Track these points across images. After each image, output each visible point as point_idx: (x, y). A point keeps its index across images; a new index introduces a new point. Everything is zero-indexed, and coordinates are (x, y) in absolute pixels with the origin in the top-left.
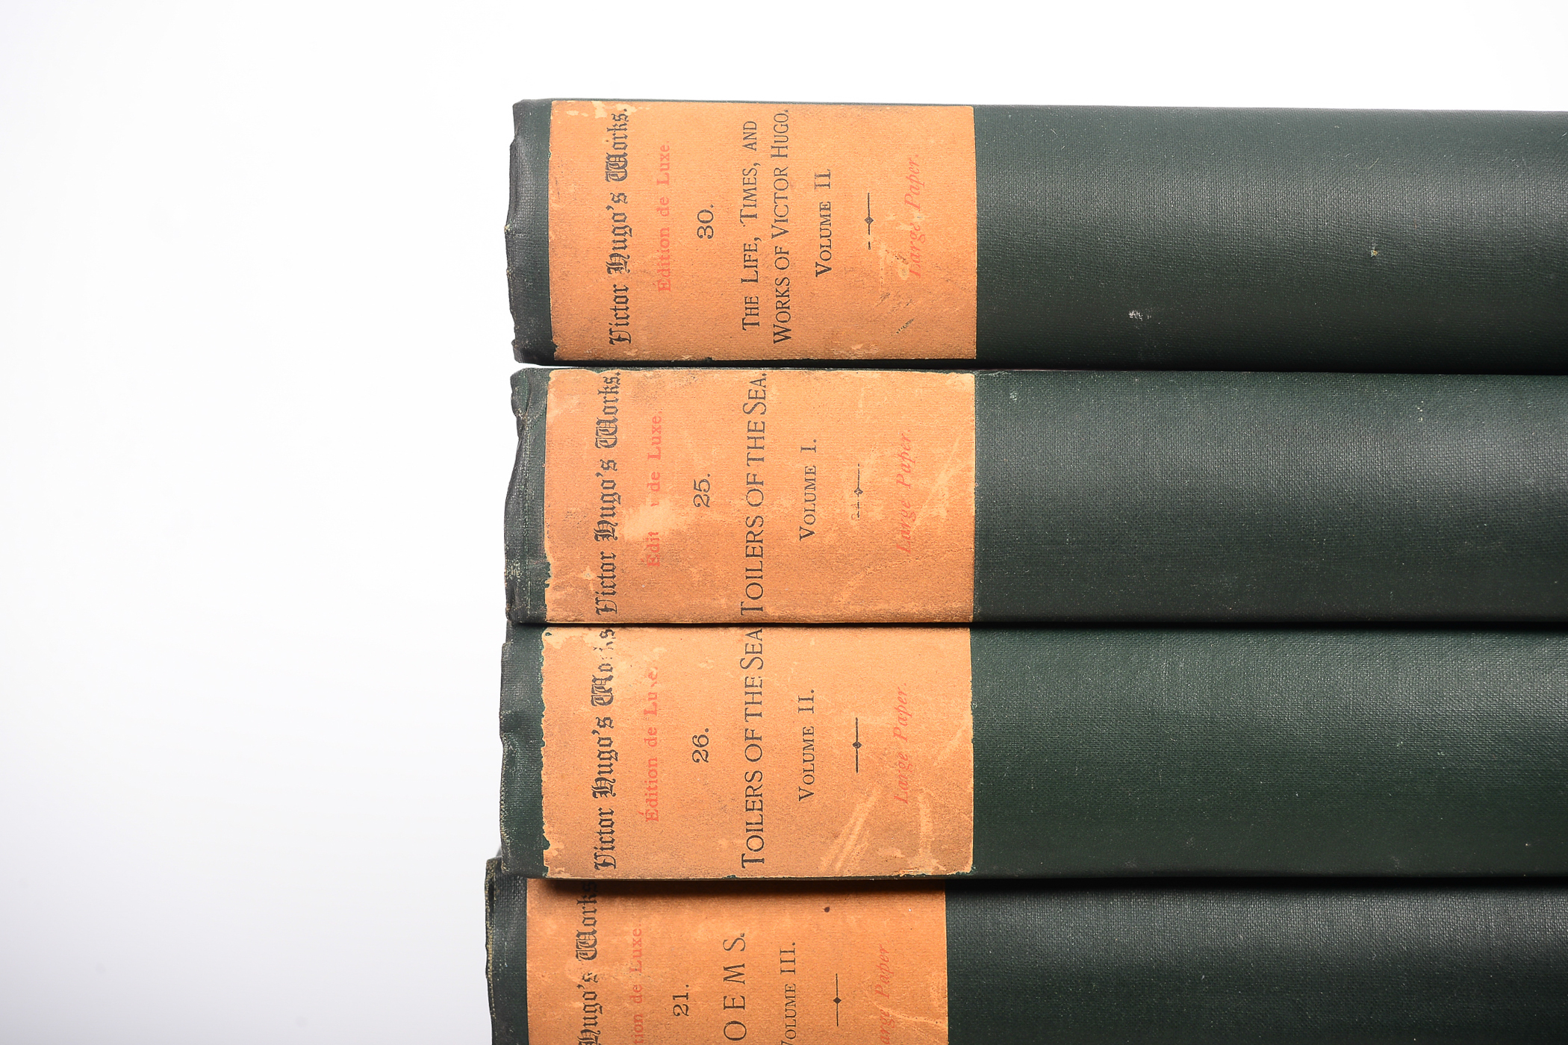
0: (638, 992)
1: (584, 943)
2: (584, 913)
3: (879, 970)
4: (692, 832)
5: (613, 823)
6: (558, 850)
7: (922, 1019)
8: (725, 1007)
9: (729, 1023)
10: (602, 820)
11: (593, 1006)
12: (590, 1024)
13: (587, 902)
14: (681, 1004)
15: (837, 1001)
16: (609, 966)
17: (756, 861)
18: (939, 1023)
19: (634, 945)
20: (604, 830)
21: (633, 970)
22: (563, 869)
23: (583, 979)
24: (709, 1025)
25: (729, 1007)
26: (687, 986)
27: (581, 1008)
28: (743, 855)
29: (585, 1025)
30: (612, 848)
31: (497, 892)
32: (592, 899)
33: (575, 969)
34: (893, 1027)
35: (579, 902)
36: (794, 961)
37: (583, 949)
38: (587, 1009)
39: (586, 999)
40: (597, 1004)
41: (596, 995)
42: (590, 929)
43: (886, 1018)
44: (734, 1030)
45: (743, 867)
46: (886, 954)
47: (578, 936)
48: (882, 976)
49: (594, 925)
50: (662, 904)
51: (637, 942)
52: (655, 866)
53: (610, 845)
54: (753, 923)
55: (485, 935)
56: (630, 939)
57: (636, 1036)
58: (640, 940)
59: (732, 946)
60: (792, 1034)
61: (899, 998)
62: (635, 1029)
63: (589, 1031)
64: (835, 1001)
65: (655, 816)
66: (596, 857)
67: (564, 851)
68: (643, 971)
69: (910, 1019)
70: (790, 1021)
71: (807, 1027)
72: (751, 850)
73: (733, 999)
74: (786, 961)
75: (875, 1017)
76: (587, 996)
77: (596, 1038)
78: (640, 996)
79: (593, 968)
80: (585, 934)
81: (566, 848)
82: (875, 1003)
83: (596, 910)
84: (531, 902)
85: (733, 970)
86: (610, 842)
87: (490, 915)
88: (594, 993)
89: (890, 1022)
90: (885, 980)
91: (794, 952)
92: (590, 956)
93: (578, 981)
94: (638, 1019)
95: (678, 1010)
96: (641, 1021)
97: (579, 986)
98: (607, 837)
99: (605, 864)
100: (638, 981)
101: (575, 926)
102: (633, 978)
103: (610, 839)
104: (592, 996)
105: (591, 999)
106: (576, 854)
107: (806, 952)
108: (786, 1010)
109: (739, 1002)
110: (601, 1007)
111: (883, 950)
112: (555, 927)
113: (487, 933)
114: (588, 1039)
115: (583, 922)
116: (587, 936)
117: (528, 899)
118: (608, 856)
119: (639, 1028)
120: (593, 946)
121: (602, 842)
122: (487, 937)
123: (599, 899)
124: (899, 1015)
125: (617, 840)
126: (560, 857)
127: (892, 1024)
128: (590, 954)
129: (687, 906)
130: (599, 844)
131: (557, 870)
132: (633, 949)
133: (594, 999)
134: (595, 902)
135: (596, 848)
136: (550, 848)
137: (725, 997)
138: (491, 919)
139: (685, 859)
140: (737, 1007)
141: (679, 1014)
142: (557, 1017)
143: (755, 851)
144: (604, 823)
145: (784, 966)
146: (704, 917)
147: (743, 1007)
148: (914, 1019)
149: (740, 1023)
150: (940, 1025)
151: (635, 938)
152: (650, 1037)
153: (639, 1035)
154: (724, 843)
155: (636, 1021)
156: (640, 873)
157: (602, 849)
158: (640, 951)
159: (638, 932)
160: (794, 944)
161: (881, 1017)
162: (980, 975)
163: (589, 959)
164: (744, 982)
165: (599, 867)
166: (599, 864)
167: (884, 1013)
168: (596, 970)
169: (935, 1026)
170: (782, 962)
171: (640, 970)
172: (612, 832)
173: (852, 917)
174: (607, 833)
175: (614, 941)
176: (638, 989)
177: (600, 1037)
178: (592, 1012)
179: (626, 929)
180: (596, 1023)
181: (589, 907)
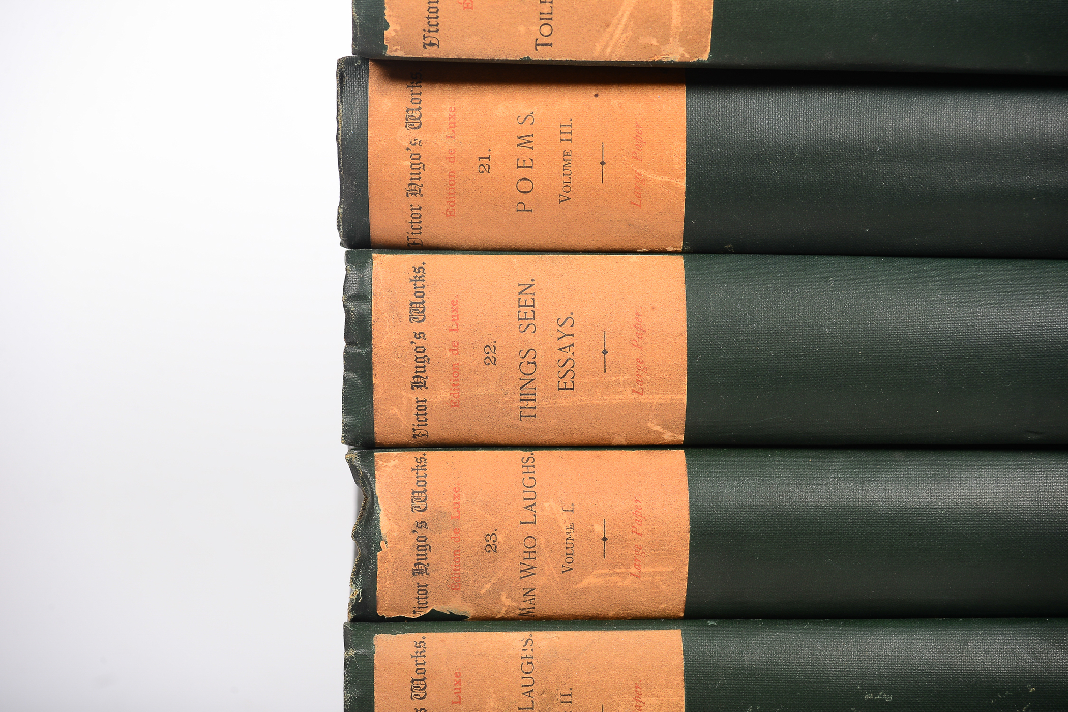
0: (452, 154)
1: (412, 116)
2: (412, 95)
3: (635, 140)
4: (498, 19)
5: (438, 10)
6: (395, 31)
7: (666, 179)
8: (518, 167)
9: (521, 180)
10: (430, 7)
11: (418, 164)
12: (415, 179)
13: (415, 87)
14: (485, 165)
15: (603, 163)
16: (430, 134)
17: (546, 45)
18: (679, 182)
19: (450, 118)
20: (431, 15)
21: (448, 137)
22: (399, 48)
23: (411, 143)
24: (505, 180)
25: (521, 167)
26: (490, 150)
27: (408, 165)
28: (537, 39)
29: (411, 179)
30: (437, 31)
31: (345, 79)
32: (418, 85)
33: (404, 136)
34: (644, 185)
35: (408, 87)
36: (571, 133)
37: (411, 121)
38: (414, 166)
39: (413, 159)
40: (421, 163)
41: (420, 156)
42: (417, 106)
43: (639, 177)
44: (524, 185)
45: (536, 50)
46: (640, 129)
47: (407, 111)
48: (637, 145)
49: (419, 103)
50: (472, 89)
51: (452, 117)
52: (469, 47)
53: (435, 28)
54: (540, 104)
55: (336, 110)
56: (446, 114)
57: (450, 188)
58: (454, 115)
59: (524, 121)
60: (568, 189)
61: (649, 162)
62: (449, 183)
63: (414, 184)
64: (601, 163)
65: (470, 5)
66: (424, 37)
67: (400, 32)
68: (456, 138)
69: (657, 178)
70: (566, 179)
71: (580, 184)
72: (543, 35)
73: (524, 161)
74: (565, 133)
75: (631, 177)
76: (414, 157)
77: (420, 190)
78: (454, 157)
79: (418, 135)
80: (413, 110)
81: (401, 29)
82: (631, 166)
83: (421, 93)
84: (371, 86)
85: (525, 138)
86: (435, 26)
87: (341, 95)
88: (419, 154)
89: (641, 181)
90: (639, 147)
91: (571, 126)
92: (416, 126)
93: (407, 145)
94: (451, 175)
95: (482, 169)
96: (454, 176)
97: (408, 149)
98: (433, 22)
99: (431, 44)
100: (453, 145)
101: (405, 104)
102: (448, 143)
103: (436, 24)
104: (417, 157)
105: (417, 159)
106: (409, 35)
107: (580, 126)
108: (564, 170)
109: (529, 163)
110: (424, 166)
111: (638, 125)
112: (390, 104)
113: (337, 109)
114: (413, 190)
115: (411, 101)
116: (414, 111)
117: (369, 84)
118: (433, 37)
119: (452, 182)
120: (419, 119)
121: (430, 25)
122: (338, 111)
123: (423, 85)
124: (649, 176)
125: (440, 24)
126: (397, 37)
127: (644, 182)
128: (416, 125)
129: (490, 91)
130: (427, 27)
131: (394, 48)
132: (448, 122)
133: (419, 159)
134: (420, 87)
135: (424, 30)
136: (390, 28)
137: (518, 160)
138: (341, 98)
139: (493, 42)
140: (527, 167)
141: (483, 172)
142: (390, 173)
143: (546, 36)
144: (431, 10)
145: (564, 137)
146: (503, 99)
147: (532, 167)
148: (660, 179)
149: (529, 180)
150: (680, 183)
151: (451, 113)
152: (461, 190)
153: (452, 188)
154: (522, 29)
155: (450, 176)
156: (458, 53)
157: (429, 31)
158: (454, 123)
159: (453, 109)
160: (571, 120)
161: (636, 176)
162: (710, 146)
163: (415, 128)
164: (532, 148)
165: (427, 46)
166: (426, 44)
167: (638, 174)
168: (421, 137)
169: (676, 184)
170: (561, 133)
171: (454, 138)
172: (437, 17)
173: (615, 101)
174: (434, 18)
175: (435, 116)
176: (452, 152)
177: (422, 189)
178: (417, 169)
179: (443, 106)
180: (420, 178)
181: (416, 90)
